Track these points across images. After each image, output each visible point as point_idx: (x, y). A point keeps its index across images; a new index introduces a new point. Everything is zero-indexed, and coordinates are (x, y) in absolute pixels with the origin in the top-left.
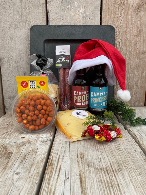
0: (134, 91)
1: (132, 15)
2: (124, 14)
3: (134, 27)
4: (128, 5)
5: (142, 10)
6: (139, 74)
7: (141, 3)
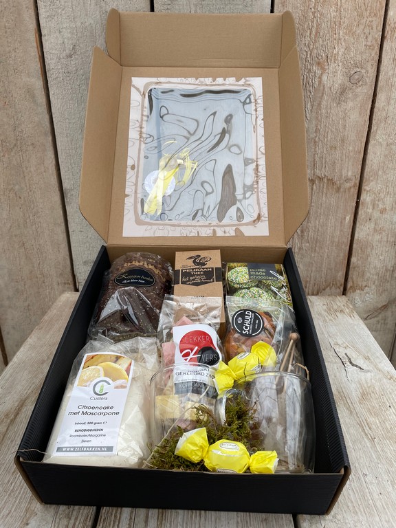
0: (326, 250)
1: (329, 107)
2: (312, 105)
3: (331, 131)
4: (322, 88)
5: (349, 98)
6: (336, 220)
7: (348, 84)
